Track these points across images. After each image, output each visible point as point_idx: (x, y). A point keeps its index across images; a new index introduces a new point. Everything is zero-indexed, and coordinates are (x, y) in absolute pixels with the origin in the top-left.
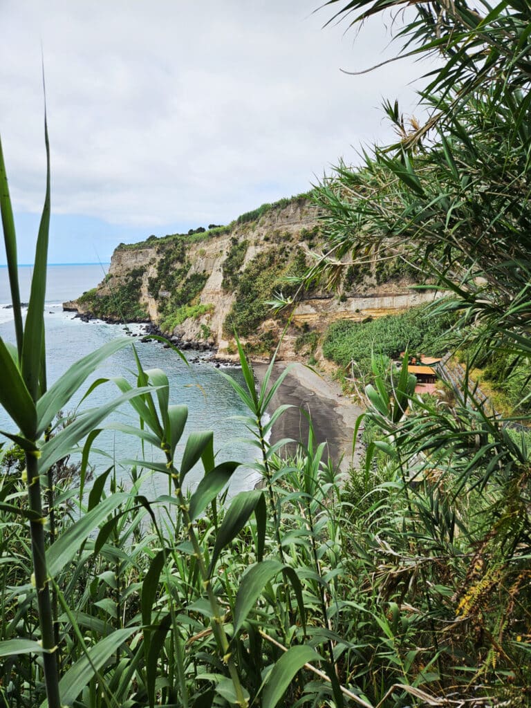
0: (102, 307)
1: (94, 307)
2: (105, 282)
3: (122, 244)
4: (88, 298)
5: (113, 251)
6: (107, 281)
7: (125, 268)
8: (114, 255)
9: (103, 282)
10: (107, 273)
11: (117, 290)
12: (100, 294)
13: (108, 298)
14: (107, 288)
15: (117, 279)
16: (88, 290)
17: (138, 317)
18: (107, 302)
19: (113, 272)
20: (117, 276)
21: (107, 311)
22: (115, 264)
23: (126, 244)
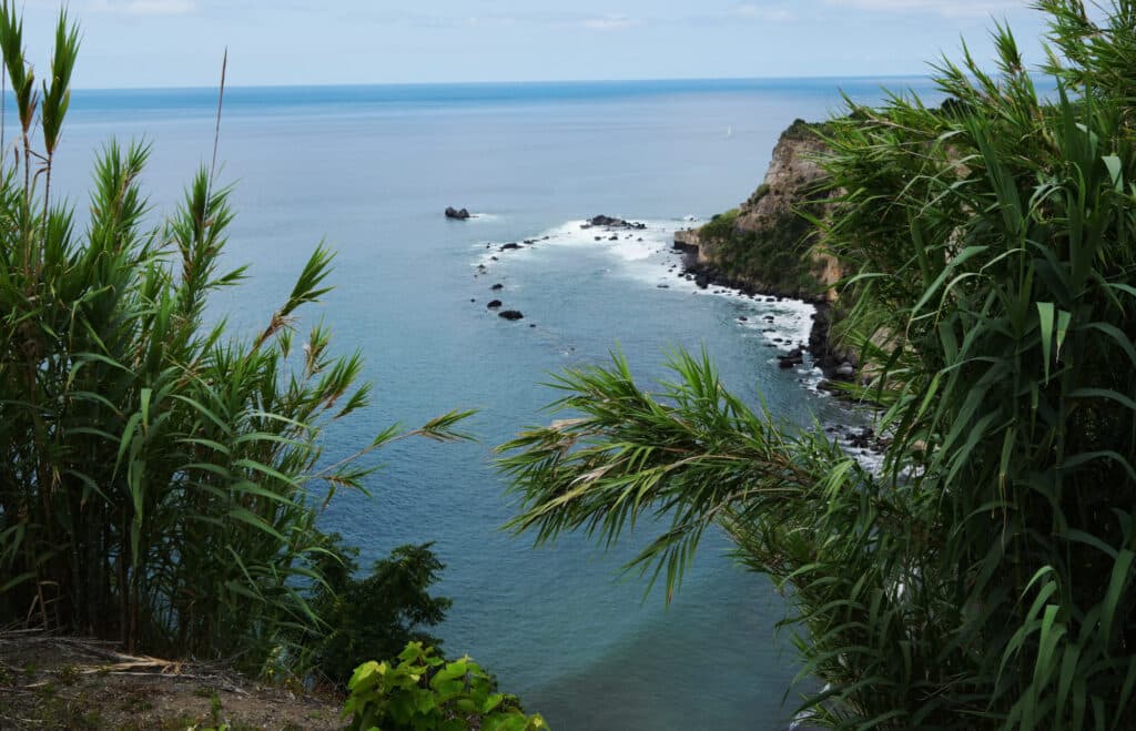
0: (739, 255)
1: (726, 252)
2: (754, 202)
3: (799, 122)
4: (719, 229)
5: (779, 136)
6: (757, 200)
7: (795, 175)
8: (780, 145)
9: (750, 201)
10: (762, 182)
11: (772, 224)
12: (741, 226)
13: (752, 236)
14: (755, 216)
15: (777, 198)
16: (722, 211)
17: (802, 290)
18: (749, 247)
19: (771, 181)
20: (777, 193)
21: (746, 266)
22: (778, 165)
23: (807, 121)
